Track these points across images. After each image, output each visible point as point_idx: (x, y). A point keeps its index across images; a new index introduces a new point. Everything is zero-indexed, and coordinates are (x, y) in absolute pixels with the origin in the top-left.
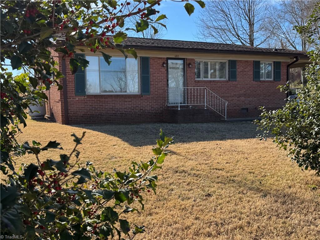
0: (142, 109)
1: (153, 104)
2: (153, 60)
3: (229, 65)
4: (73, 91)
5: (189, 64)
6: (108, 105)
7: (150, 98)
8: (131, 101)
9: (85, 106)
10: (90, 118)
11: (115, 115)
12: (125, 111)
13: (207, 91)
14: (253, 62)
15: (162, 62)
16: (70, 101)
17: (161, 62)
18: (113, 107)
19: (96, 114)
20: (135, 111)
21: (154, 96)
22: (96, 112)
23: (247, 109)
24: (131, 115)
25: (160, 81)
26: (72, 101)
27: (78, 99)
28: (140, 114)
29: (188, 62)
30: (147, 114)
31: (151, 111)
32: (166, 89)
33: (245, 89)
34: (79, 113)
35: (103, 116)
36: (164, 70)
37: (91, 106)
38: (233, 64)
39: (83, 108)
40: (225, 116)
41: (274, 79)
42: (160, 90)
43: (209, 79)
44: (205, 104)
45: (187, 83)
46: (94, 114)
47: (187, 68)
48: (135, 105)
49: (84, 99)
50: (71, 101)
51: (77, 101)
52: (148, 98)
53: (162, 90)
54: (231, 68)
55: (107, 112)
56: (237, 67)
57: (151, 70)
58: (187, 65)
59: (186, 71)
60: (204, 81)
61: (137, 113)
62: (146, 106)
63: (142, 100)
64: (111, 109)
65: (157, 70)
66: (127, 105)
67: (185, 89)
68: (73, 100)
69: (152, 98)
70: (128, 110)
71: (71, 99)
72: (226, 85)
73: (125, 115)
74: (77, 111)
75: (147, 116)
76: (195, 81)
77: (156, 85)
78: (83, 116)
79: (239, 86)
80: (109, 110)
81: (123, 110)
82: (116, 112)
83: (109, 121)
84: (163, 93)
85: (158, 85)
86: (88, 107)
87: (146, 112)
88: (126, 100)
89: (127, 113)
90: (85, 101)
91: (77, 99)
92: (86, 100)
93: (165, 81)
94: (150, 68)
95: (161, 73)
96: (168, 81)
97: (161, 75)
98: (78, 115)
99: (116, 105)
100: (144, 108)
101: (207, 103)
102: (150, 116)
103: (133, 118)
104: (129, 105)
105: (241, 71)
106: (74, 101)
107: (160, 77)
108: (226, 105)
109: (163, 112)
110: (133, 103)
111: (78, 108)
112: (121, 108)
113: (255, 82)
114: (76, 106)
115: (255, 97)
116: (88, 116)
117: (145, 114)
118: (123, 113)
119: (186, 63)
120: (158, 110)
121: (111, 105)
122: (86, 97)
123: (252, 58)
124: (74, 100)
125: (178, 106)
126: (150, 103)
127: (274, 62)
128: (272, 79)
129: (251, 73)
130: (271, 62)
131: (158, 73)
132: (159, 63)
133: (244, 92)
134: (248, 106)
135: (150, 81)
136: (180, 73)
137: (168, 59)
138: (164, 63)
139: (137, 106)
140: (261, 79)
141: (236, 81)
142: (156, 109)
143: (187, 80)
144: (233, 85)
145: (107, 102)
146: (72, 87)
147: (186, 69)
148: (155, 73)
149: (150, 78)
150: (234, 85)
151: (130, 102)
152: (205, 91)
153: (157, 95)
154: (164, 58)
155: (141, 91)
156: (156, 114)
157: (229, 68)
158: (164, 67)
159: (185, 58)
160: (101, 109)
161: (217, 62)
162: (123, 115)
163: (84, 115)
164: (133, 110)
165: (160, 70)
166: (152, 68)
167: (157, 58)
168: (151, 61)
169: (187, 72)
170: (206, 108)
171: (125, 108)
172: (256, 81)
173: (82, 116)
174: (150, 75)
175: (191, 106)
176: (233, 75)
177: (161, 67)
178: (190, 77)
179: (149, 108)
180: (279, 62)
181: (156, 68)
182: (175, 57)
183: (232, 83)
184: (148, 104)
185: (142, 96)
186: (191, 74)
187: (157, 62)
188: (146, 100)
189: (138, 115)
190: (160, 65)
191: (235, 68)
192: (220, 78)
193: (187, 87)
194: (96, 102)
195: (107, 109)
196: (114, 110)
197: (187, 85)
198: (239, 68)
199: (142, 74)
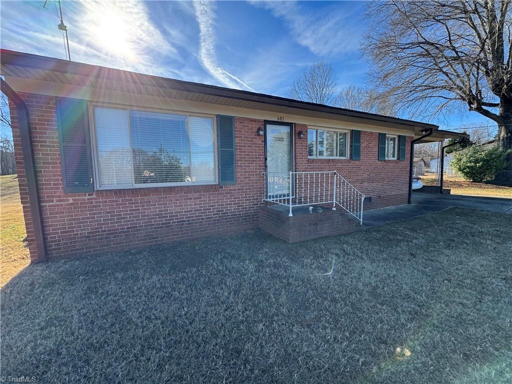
0: (220, 211)
1: (241, 200)
2: (241, 122)
3: (351, 138)
4: (57, 184)
5: (300, 133)
6: (150, 209)
7: (235, 190)
8: (200, 198)
9: (94, 214)
10: (107, 238)
11: (166, 227)
12: (189, 217)
14: (378, 135)
15: (258, 126)
16: (49, 206)
17: (255, 126)
18: (161, 211)
19: (122, 229)
20: (207, 215)
21: (243, 186)
22: (122, 225)
23: (371, 198)
24: (202, 222)
25: (254, 161)
26: (58, 205)
27: (73, 200)
28: (219, 220)
29: (298, 130)
30: (230, 218)
31: (238, 212)
32: (263, 174)
33: (368, 171)
34: (78, 231)
35: (140, 230)
36: (259, 141)
37: (108, 213)
38: (356, 135)
39: (88, 218)
41: (398, 159)
42: (254, 175)
43: (326, 157)
44: (334, 201)
45: (295, 163)
46: (118, 229)
47: (297, 140)
48: (208, 203)
49: (88, 199)
50: (54, 206)
51: (72, 204)
52: (232, 190)
53: (256, 175)
54: (354, 142)
55: (148, 222)
56: (361, 141)
57: (237, 140)
58: (297, 134)
59: (295, 144)
60: (320, 160)
61: (212, 218)
62: (228, 204)
63: (220, 194)
64: (158, 215)
65: (248, 141)
66: (191, 205)
68: (58, 203)
69: (240, 189)
70: (194, 214)
71: (52, 201)
72: (347, 165)
73: (188, 224)
74: (74, 227)
75: (231, 221)
76: (308, 160)
77: (246, 166)
78: (90, 237)
79: (362, 167)
80: (153, 218)
81: (184, 215)
82: (169, 220)
83: (154, 238)
84: (259, 180)
85: (249, 166)
86: (102, 217)
87: (229, 215)
88: (190, 195)
89: (192, 220)
90: (91, 203)
91: (71, 201)
92: (96, 202)
93: (262, 161)
94: (236, 137)
95: (255, 147)
96: (266, 159)
97: (254, 149)
98: (77, 234)
99: (168, 207)
100: (225, 208)
101: (336, 199)
102: (237, 220)
103: (205, 228)
104: (195, 204)
105: (365, 147)
106: (62, 205)
107: (253, 152)
108: (363, 200)
109: (258, 212)
110: (202, 201)
111: (74, 219)
112: (179, 212)
113: (379, 162)
114: (68, 216)
115: (379, 182)
116: (102, 235)
117: (227, 218)
118: (184, 221)
119: (295, 131)
120: (250, 210)
121: (156, 208)
122: (94, 196)
123: (377, 130)
124: (61, 203)
126: (236, 198)
127: (399, 136)
128: (395, 159)
129: (376, 150)
130: (395, 136)
131: (249, 146)
132: (251, 129)
133: (368, 175)
134: (371, 195)
135: (236, 160)
136: (284, 146)
137: (267, 122)
138: (259, 129)
139: (212, 206)
140: (386, 158)
141: (359, 160)
142: (246, 208)
143: (295, 159)
144: (356, 165)
145: (147, 202)
146: (55, 176)
147: (295, 141)
148: (245, 146)
149: (236, 155)
150: (358, 165)
151: (198, 198)
152: (334, 177)
153: (248, 183)
154: (259, 121)
155: (219, 179)
156: (247, 216)
157: (351, 142)
158: (259, 135)
159: (292, 123)
160: (134, 217)
161: (335, 132)
162: (183, 224)
163: (91, 233)
164: (203, 213)
165: (253, 141)
166: (238, 137)
167: (247, 119)
168: (237, 125)
169: (295, 146)
170: (335, 209)
171: (189, 211)
172: (381, 161)
173: (87, 237)
174: (236, 149)
176: (355, 153)
177: (255, 135)
178: (300, 153)
179: (233, 208)
180: (405, 137)
181: (247, 138)
182: (277, 120)
183: (355, 163)
184: (232, 201)
185: (222, 188)
186: (302, 149)
187: (248, 126)
188: (228, 193)
189: (214, 220)
190: (254, 132)
191: (359, 142)
192: (340, 156)
193: (295, 171)
194: (122, 204)
195: (147, 216)
196: (164, 217)
197: (296, 168)
198: (363, 143)
199: (221, 147)
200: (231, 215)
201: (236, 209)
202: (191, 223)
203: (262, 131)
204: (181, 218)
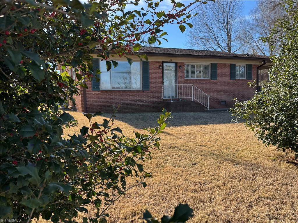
0: (143, 102)
2: (152, 63)
3: (211, 68)
4: (90, 88)
5: (180, 66)
6: (117, 98)
7: (149, 93)
9: (100, 99)
10: (103, 108)
11: (122, 106)
12: (130, 103)
13: (193, 87)
14: (230, 65)
15: (159, 65)
16: (88, 95)
17: (158, 65)
18: (121, 100)
19: (108, 105)
21: (153, 91)
22: (108, 104)
23: (226, 101)
24: (135, 106)
25: (158, 80)
26: (90, 95)
27: (94, 93)
28: (142, 105)
29: (179, 65)
30: (147, 105)
31: (150, 103)
32: (162, 86)
33: (223, 86)
34: (95, 104)
36: (160, 71)
37: (104, 99)
38: (214, 66)
39: (98, 100)
40: (207, 106)
41: (247, 78)
42: (157, 86)
43: (196, 78)
44: (192, 97)
45: (178, 81)
46: (106, 105)
47: (179, 70)
49: (98, 93)
50: (89, 95)
51: (94, 95)
53: (159, 86)
54: (213, 70)
55: (116, 104)
56: (218, 69)
57: (150, 71)
58: (179, 67)
60: (191, 79)
61: (139, 104)
63: (143, 94)
64: (119, 101)
65: (155, 71)
66: (131, 98)
67: (176, 86)
69: (151, 93)
70: (132, 102)
71: (88, 93)
72: (208, 82)
73: (130, 106)
74: (94, 103)
75: (147, 107)
76: (185, 80)
78: (98, 107)
79: (219, 83)
80: (118, 102)
82: (123, 103)
84: (160, 89)
85: (155, 82)
86: (102, 100)
87: (146, 104)
88: (131, 94)
89: (132, 104)
90: (99, 95)
91: (93, 94)
92: (101, 95)
93: (161, 80)
96: (163, 79)
97: (158, 75)
98: (95, 106)
99: (123, 98)
100: (145, 100)
101: (193, 97)
102: (150, 106)
103: (137, 108)
104: (133, 98)
105: (220, 72)
107: (157, 76)
108: (209, 98)
109: (159, 104)
110: (136, 97)
111: (94, 100)
112: (127, 101)
114: (92, 99)
115: (231, 92)
116: (102, 107)
117: (145, 105)
118: (129, 104)
119: (178, 66)
120: (156, 102)
121: (119, 98)
122: (100, 92)
123: (229, 62)
125: (171, 99)
126: (150, 96)
127: (247, 65)
128: (245, 78)
129: (229, 73)
130: (244, 65)
131: (155, 74)
133: (223, 88)
134: (226, 99)
135: (150, 80)
136: (173, 74)
137: (163, 62)
138: (160, 66)
139: (139, 99)
140: (236, 78)
141: (216, 80)
142: (154, 101)
143: (178, 79)
145: (116, 96)
147: (178, 70)
148: (153, 74)
149: (150, 77)
151: (134, 95)
152: (192, 87)
153: (155, 90)
154: (160, 62)
155: (142, 88)
156: (154, 105)
157: (211, 70)
158: (160, 68)
159: (177, 62)
160: (112, 101)
161: (201, 65)
162: (128, 106)
164: (136, 102)
165: (157, 71)
166: (151, 70)
167: (155, 62)
168: (150, 65)
169: (178, 73)
170: (193, 101)
171: (130, 101)
172: (232, 80)
174: (150, 75)
175: (181, 99)
176: (214, 75)
177: (158, 69)
178: (180, 76)
179: (148, 101)
180: (251, 65)
181: (154, 70)
182: (168, 61)
183: (214, 81)
184: (148, 98)
185: (143, 92)
186: (181, 74)
187: (155, 65)
188: (146, 94)
189: (140, 106)
190: (157, 67)
191: (216, 69)
192: (204, 77)
193: (178, 84)
194: (108, 96)
195: (116, 101)
196: (121, 102)
197: (178, 83)
198: (219, 70)
199: (144, 74)
200: (147, 104)
201: (150, 101)
202: (131, 106)
203: (161, 66)
204: (127, 103)
